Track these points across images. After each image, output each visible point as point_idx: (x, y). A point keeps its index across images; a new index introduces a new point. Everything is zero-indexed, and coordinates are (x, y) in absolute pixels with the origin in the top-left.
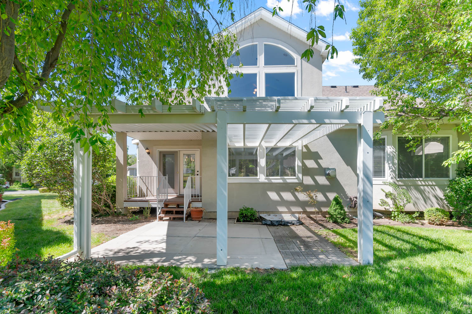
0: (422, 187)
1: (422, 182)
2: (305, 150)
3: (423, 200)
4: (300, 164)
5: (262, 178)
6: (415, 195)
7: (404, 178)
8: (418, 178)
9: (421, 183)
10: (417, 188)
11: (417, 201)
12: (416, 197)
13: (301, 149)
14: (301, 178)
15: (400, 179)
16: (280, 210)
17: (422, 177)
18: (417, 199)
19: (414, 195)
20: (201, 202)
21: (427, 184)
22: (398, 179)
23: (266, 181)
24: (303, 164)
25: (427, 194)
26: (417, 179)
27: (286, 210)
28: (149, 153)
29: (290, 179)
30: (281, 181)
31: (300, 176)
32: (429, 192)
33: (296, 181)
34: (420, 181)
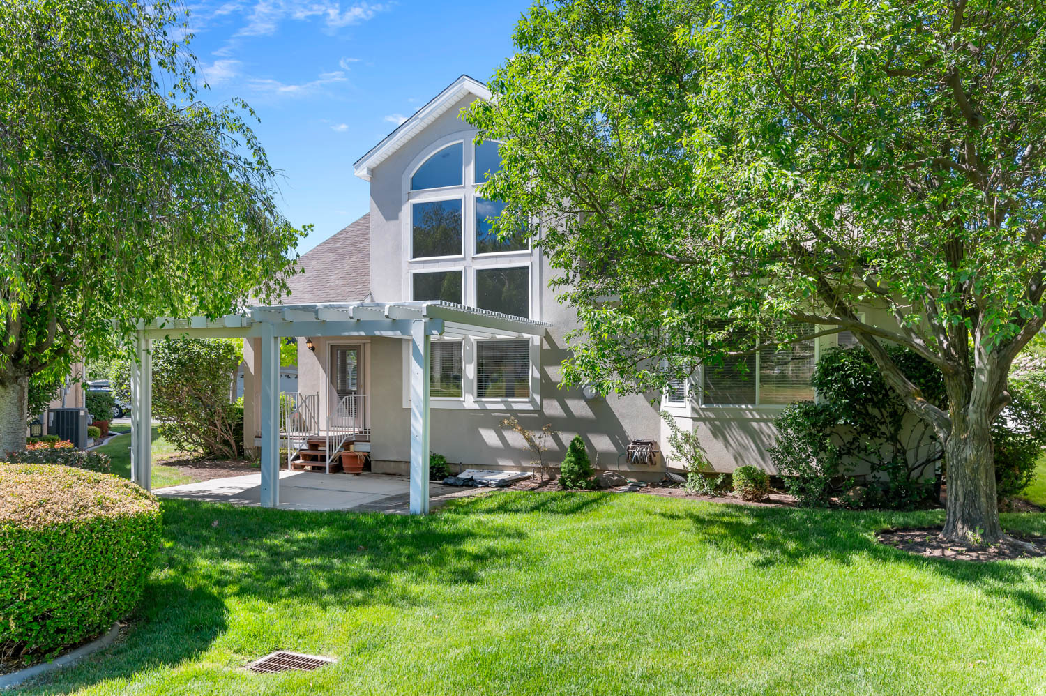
0: (755, 424)
1: (755, 413)
2: (546, 346)
3: (756, 451)
4: (537, 375)
5: (469, 401)
6: (739, 438)
7: (716, 403)
8: (746, 404)
9: (752, 415)
10: (745, 426)
11: (742, 451)
12: (740, 444)
13: (539, 344)
14: (539, 402)
15: (709, 406)
16: (501, 463)
17: (753, 403)
18: (745, 448)
19: (737, 439)
20: (369, 441)
21: (765, 417)
22: (703, 406)
23: (476, 406)
24: (544, 375)
25: (765, 439)
26: (743, 406)
27: (513, 464)
28: (313, 349)
29: (520, 404)
30: (502, 407)
31: (537, 398)
32: (769, 436)
33: (529, 407)
34: (750, 411)
